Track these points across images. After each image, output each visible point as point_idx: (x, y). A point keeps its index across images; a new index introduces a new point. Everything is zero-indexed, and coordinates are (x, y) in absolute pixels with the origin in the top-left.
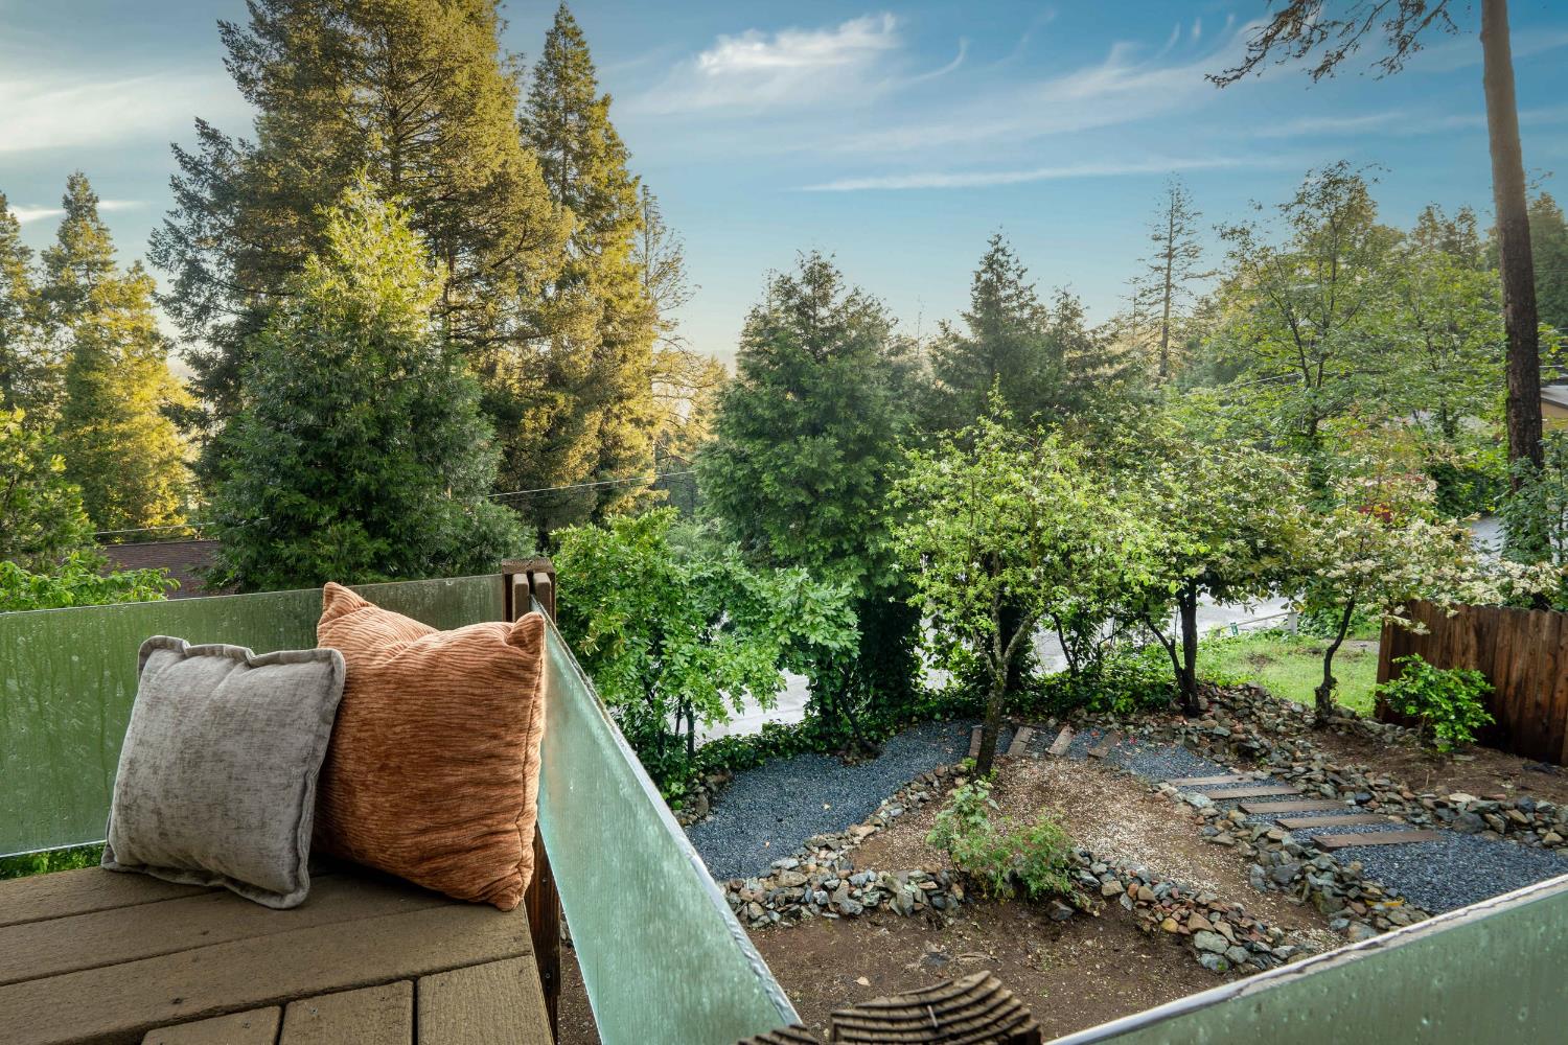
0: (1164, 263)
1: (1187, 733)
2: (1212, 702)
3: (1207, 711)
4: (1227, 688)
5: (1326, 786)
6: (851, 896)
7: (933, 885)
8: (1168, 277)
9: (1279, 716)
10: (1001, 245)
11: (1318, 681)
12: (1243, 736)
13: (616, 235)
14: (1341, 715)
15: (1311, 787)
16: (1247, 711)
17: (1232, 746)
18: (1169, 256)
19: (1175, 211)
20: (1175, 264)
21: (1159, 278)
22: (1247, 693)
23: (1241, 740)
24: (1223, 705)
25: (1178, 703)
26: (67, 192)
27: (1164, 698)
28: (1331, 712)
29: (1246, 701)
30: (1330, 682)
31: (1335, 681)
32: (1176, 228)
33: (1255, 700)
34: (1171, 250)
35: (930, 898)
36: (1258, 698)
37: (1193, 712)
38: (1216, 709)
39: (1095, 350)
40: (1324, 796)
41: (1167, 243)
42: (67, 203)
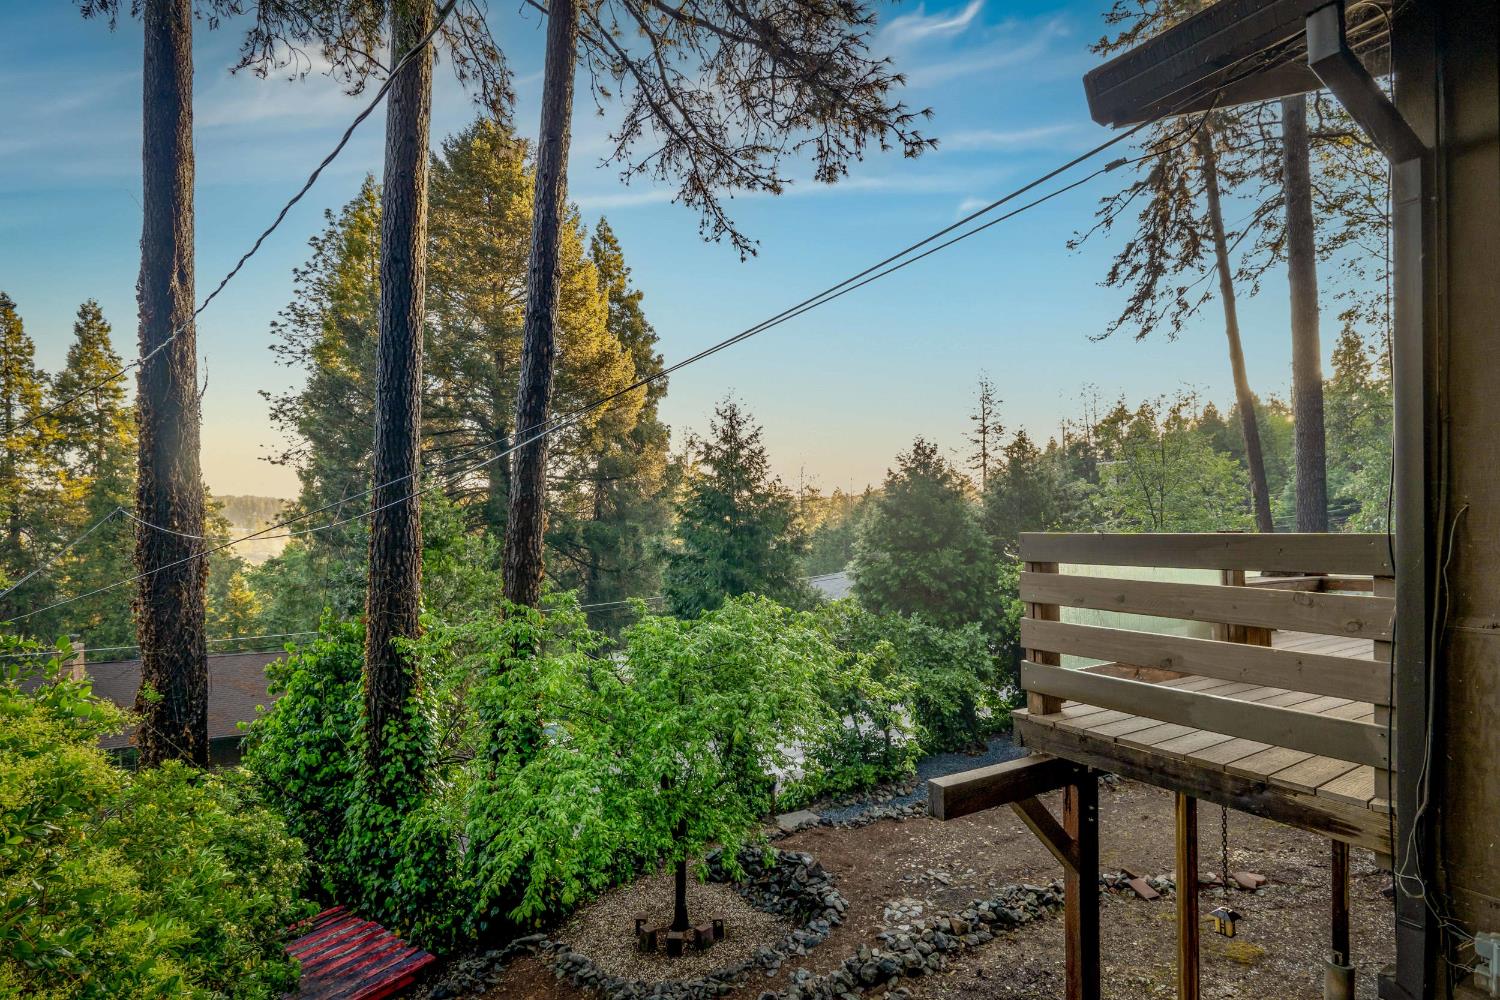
0: (980, 437)
8: (984, 449)
18: (984, 431)
19: (985, 399)
20: (988, 438)
21: (978, 448)
26: (79, 320)
32: (987, 411)
34: (985, 428)
41: (981, 422)
42: (79, 330)
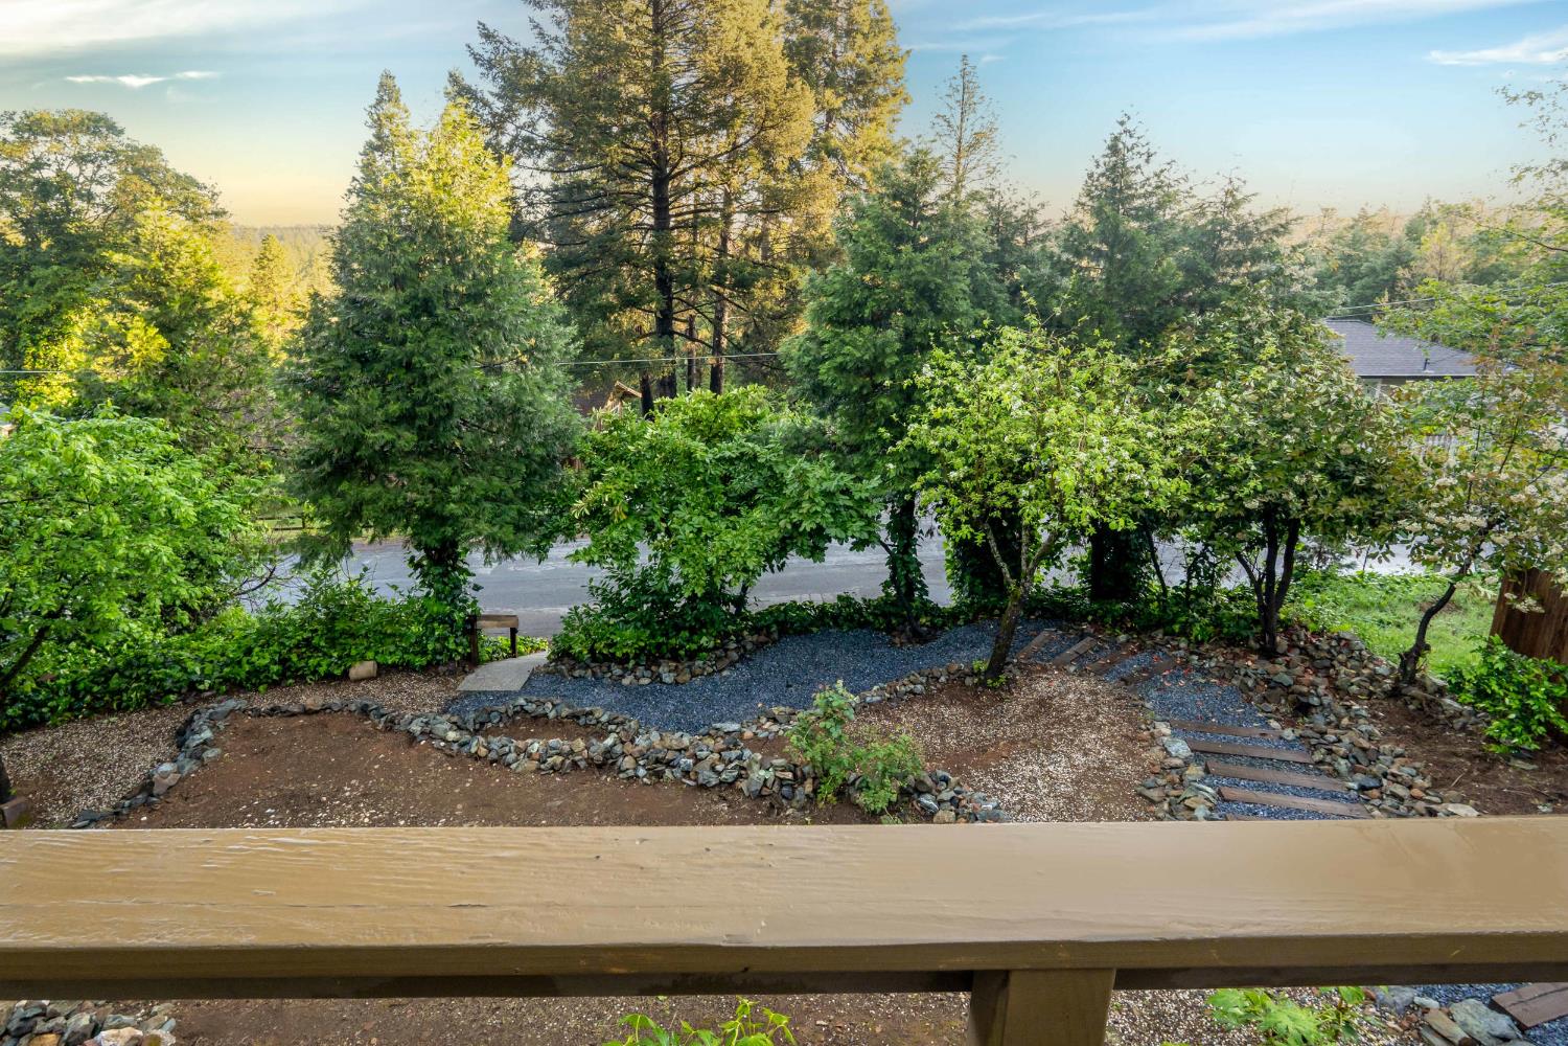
1: (1246, 675)
2: (1292, 646)
3: (1284, 655)
4: (1319, 634)
5: (1343, 762)
6: (713, 768)
7: (789, 775)
9: (1358, 675)
10: (1129, 126)
11: (1410, 643)
12: (1305, 689)
13: (877, 111)
14: (1424, 688)
15: (1328, 759)
16: (1327, 663)
17: (1290, 697)
22: (1334, 643)
23: (1302, 694)
24: (1303, 651)
25: (1257, 641)
27: (1244, 633)
28: (1412, 682)
29: (1329, 652)
30: (1421, 647)
31: (1428, 648)
33: (1340, 653)
35: (782, 786)
36: (1345, 651)
37: (1269, 653)
38: (1294, 655)
39: (1257, 244)
40: (1336, 773)
